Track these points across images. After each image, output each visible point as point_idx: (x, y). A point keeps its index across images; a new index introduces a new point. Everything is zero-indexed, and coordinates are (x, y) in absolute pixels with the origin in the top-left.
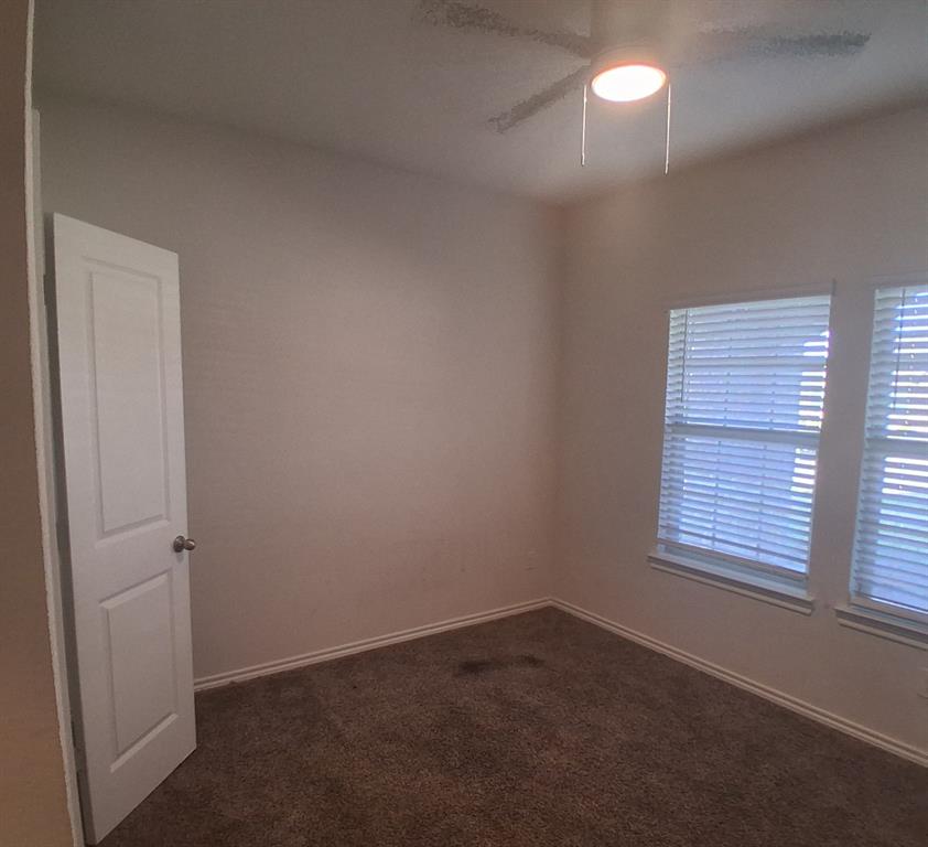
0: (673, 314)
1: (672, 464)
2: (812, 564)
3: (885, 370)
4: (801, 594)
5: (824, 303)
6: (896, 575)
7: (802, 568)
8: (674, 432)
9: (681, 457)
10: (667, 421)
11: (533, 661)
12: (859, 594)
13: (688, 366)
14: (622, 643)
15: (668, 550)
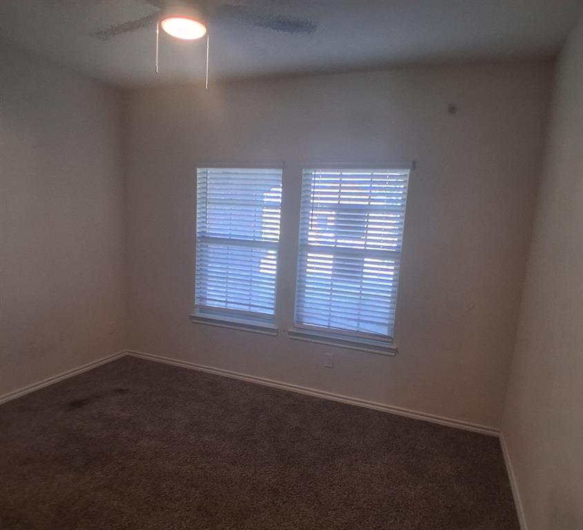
0: (199, 170)
1: (201, 260)
2: (276, 309)
3: (307, 210)
4: (271, 326)
5: (279, 173)
6: (315, 311)
7: (272, 312)
8: (202, 241)
9: (207, 256)
10: (198, 235)
11: (120, 391)
12: (298, 322)
13: (209, 203)
14: (177, 369)
15: (201, 311)
